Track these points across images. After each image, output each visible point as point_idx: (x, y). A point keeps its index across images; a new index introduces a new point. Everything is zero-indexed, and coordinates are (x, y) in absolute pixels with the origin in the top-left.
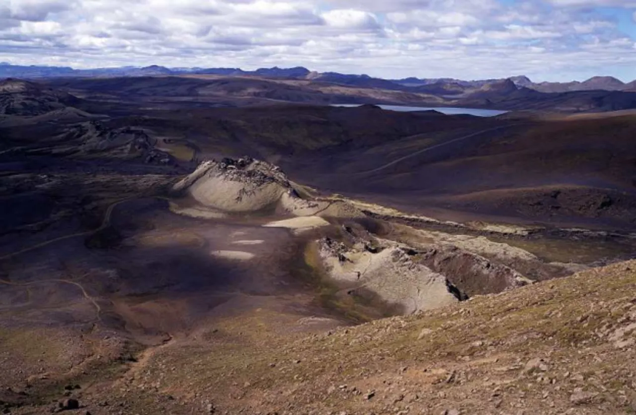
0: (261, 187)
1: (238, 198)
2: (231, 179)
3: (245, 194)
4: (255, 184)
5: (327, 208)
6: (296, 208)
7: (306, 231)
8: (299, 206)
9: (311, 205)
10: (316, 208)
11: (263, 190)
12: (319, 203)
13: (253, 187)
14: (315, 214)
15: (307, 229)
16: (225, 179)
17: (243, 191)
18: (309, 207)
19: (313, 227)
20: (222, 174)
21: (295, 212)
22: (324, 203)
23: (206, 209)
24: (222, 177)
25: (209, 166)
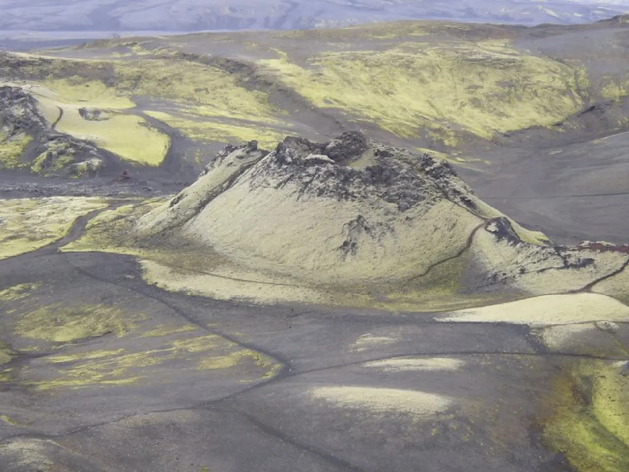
0: (408, 213)
1: (346, 244)
2: (321, 192)
3: (364, 232)
4: (392, 206)
5: (622, 269)
6: (523, 272)
7: (575, 335)
8: (531, 267)
9: (572, 260)
10: (590, 268)
11: (416, 223)
12: (598, 257)
13: (387, 213)
14: (588, 288)
15: (579, 328)
16: (302, 191)
17: (359, 223)
18: (567, 266)
19: (595, 322)
20: (291, 178)
21: (523, 282)
22: (609, 255)
23: (253, 276)
24: (292, 186)
25: (244, 162)
